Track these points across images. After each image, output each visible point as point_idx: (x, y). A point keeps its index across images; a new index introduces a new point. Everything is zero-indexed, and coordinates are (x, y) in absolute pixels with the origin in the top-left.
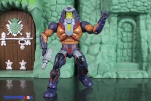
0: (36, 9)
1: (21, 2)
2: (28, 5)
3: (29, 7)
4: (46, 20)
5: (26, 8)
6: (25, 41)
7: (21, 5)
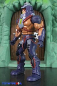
0: (49, 7)
1: (36, 1)
2: (43, 4)
3: (43, 6)
4: (54, 18)
5: (41, 6)
6: (36, 35)
7: (36, 4)
